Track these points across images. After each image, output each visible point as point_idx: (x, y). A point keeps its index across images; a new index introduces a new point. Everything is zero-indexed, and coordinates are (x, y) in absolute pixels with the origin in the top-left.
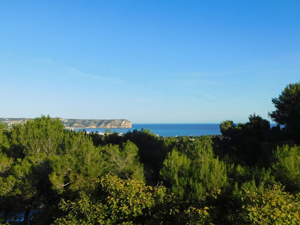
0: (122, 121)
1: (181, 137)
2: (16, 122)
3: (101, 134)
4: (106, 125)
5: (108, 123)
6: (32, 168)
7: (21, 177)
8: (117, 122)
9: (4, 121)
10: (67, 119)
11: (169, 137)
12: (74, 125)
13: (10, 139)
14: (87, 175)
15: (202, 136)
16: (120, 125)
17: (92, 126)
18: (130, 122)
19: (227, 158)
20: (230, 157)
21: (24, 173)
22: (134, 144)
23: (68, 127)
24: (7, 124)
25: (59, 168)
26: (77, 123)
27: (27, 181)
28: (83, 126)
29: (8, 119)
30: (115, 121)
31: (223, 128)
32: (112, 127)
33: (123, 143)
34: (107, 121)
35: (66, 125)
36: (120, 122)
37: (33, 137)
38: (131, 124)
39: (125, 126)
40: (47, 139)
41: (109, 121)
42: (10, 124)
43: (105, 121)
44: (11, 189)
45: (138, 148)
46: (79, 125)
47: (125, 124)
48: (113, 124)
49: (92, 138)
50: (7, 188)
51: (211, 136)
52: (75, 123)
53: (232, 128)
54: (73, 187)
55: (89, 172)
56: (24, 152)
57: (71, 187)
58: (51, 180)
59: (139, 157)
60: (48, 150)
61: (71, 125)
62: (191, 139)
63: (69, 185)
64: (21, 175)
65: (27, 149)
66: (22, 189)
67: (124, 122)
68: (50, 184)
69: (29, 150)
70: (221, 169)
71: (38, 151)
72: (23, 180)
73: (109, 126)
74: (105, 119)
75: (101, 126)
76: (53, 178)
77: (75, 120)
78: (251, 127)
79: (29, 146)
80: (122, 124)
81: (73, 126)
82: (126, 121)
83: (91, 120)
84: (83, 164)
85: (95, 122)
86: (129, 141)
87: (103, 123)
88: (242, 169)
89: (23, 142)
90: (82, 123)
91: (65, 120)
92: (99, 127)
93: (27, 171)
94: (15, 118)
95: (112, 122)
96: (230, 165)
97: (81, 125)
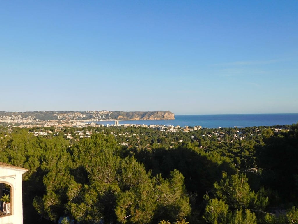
0: (165, 112)
1: (225, 129)
2: (65, 115)
3: (145, 127)
4: (149, 117)
5: (151, 115)
6: (99, 197)
7: (91, 205)
8: (160, 114)
9: (54, 114)
10: (112, 112)
11: (212, 129)
12: (119, 117)
13: (73, 157)
14: (144, 210)
15: (247, 127)
16: (163, 117)
17: (135, 118)
18: (173, 114)
19: (262, 190)
20: (265, 189)
21: (93, 202)
22: (180, 173)
23: (113, 119)
24: (57, 117)
25: (122, 203)
26: (121, 116)
27: (95, 208)
28: (127, 118)
29: (57, 113)
30: (158, 113)
31: (266, 137)
32: (156, 119)
33: (171, 172)
34: (150, 113)
35: (111, 118)
36: (163, 114)
37: (96, 166)
38: (173, 115)
39: (168, 117)
40: (107, 167)
41: (152, 113)
42: (60, 117)
43: (148, 113)
44: (83, 214)
45: (184, 177)
46: (123, 117)
47: (168, 116)
48: (157, 115)
49: (143, 163)
50: (80, 213)
51: (257, 128)
52: (120, 115)
53: (275, 136)
54: (133, 220)
55: (146, 208)
56: (89, 177)
57: (132, 220)
58: (116, 214)
59: (185, 186)
60: (108, 176)
61: (116, 117)
62: (235, 131)
63: (130, 217)
64: (90, 203)
65: (91, 175)
66: (92, 216)
67: (166, 114)
68: (116, 217)
69: (93, 176)
70: (253, 218)
71: (100, 176)
72: (92, 206)
73: (152, 118)
74: (148, 111)
75: (145, 118)
76: (118, 212)
77: (119, 112)
78: (293, 136)
79: (93, 173)
80: (165, 116)
81: (117, 118)
82: (169, 113)
83: (135, 113)
84: (140, 199)
85: (138, 114)
86: (176, 170)
87: (146, 115)
88: (270, 217)
89: (88, 169)
90: (126, 115)
91: (110, 113)
92: (142, 119)
93: (95, 200)
94: (64, 111)
95: (155, 114)
96: (265, 198)
97: (125, 117)
